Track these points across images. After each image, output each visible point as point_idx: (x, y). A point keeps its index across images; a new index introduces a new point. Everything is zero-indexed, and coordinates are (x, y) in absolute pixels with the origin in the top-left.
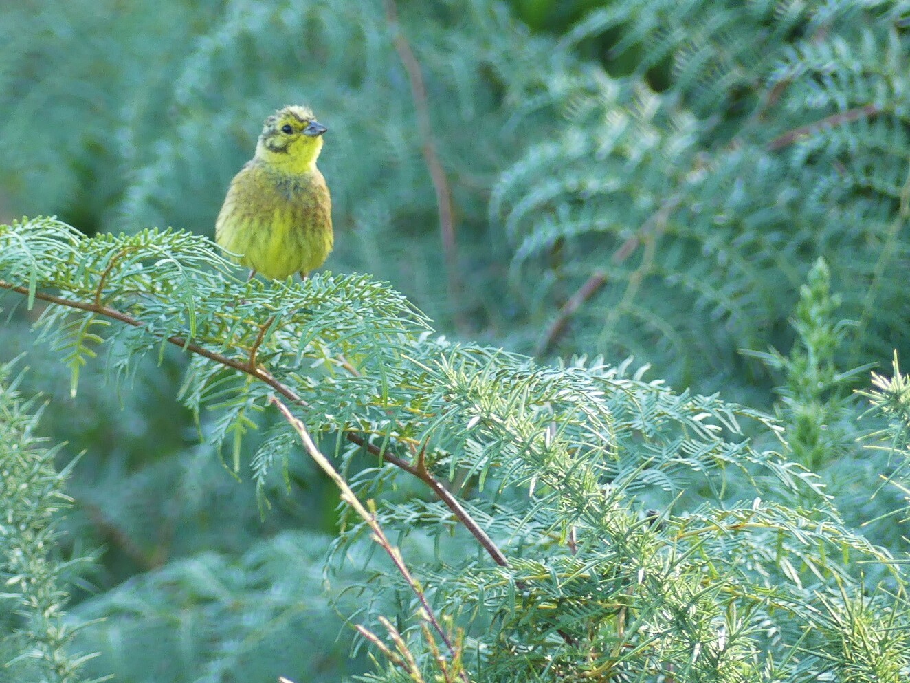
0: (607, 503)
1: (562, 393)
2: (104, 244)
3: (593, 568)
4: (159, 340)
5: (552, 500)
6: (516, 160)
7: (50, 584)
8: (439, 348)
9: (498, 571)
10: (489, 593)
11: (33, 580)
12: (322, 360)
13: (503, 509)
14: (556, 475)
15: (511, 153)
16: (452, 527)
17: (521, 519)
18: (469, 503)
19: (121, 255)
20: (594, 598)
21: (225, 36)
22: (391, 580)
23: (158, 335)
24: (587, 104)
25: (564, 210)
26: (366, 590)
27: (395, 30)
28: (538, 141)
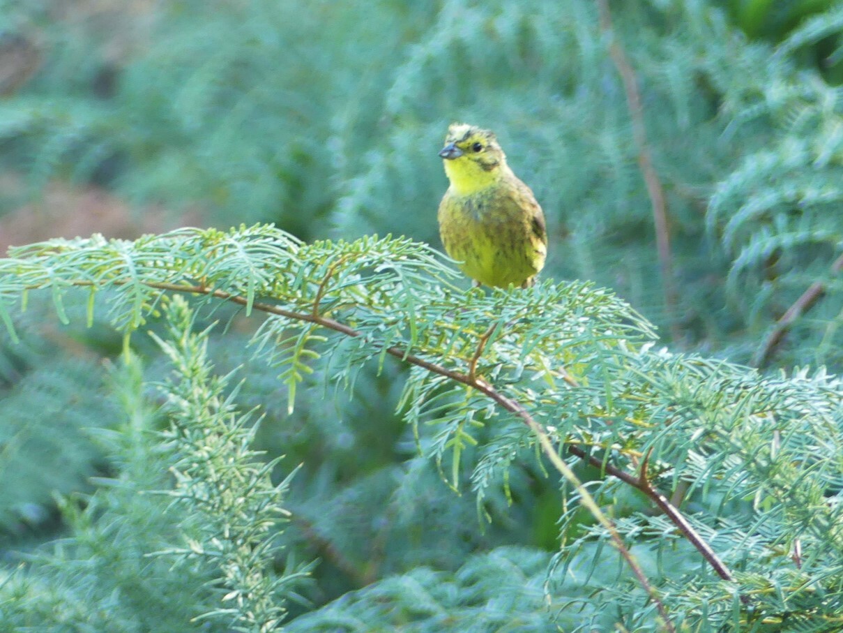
0: (833, 516)
1: (787, 402)
2: (323, 252)
3: (818, 582)
4: (378, 350)
5: (777, 512)
6: (732, 171)
7: (267, 599)
8: (661, 360)
9: (721, 585)
10: (712, 608)
11: (250, 596)
12: (542, 373)
13: (727, 523)
14: (781, 488)
15: (728, 162)
16: (674, 541)
17: (746, 532)
18: (692, 517)
19: (340, 264)
20: (819, 613)
21: (436, 44)
22: (614, 595)
23: (377, 346)
24: (805, 112)
25: (781, 220)
26: (588, 604)
27: (608, 38)
28: (755, 151)
